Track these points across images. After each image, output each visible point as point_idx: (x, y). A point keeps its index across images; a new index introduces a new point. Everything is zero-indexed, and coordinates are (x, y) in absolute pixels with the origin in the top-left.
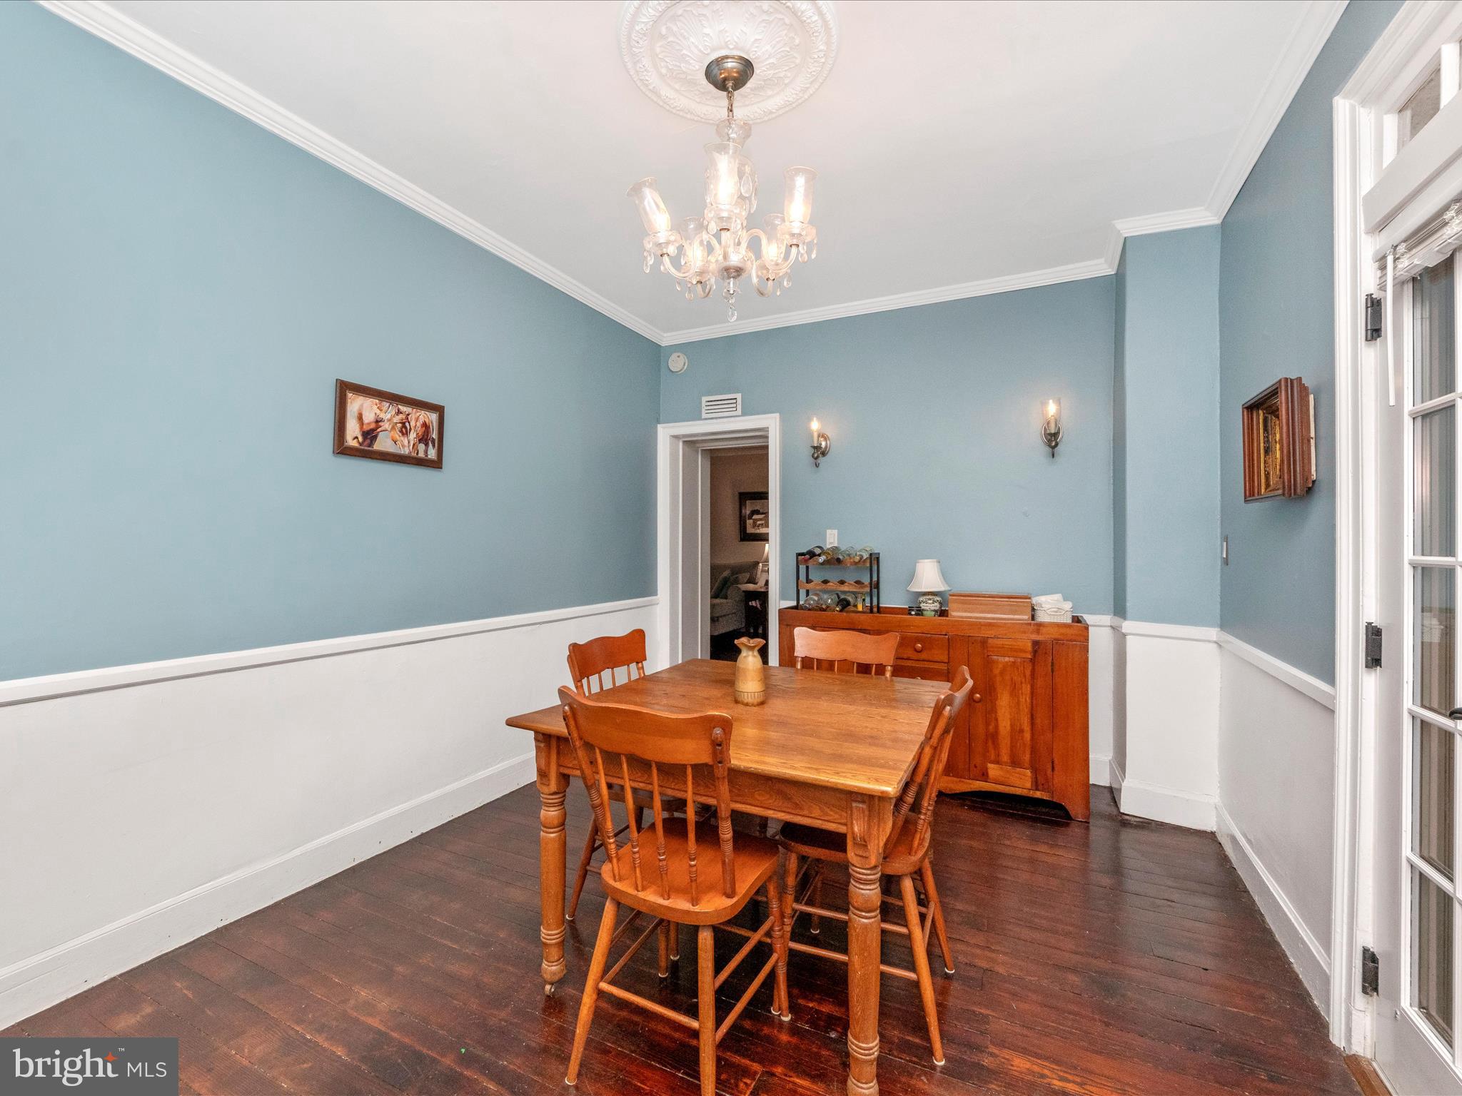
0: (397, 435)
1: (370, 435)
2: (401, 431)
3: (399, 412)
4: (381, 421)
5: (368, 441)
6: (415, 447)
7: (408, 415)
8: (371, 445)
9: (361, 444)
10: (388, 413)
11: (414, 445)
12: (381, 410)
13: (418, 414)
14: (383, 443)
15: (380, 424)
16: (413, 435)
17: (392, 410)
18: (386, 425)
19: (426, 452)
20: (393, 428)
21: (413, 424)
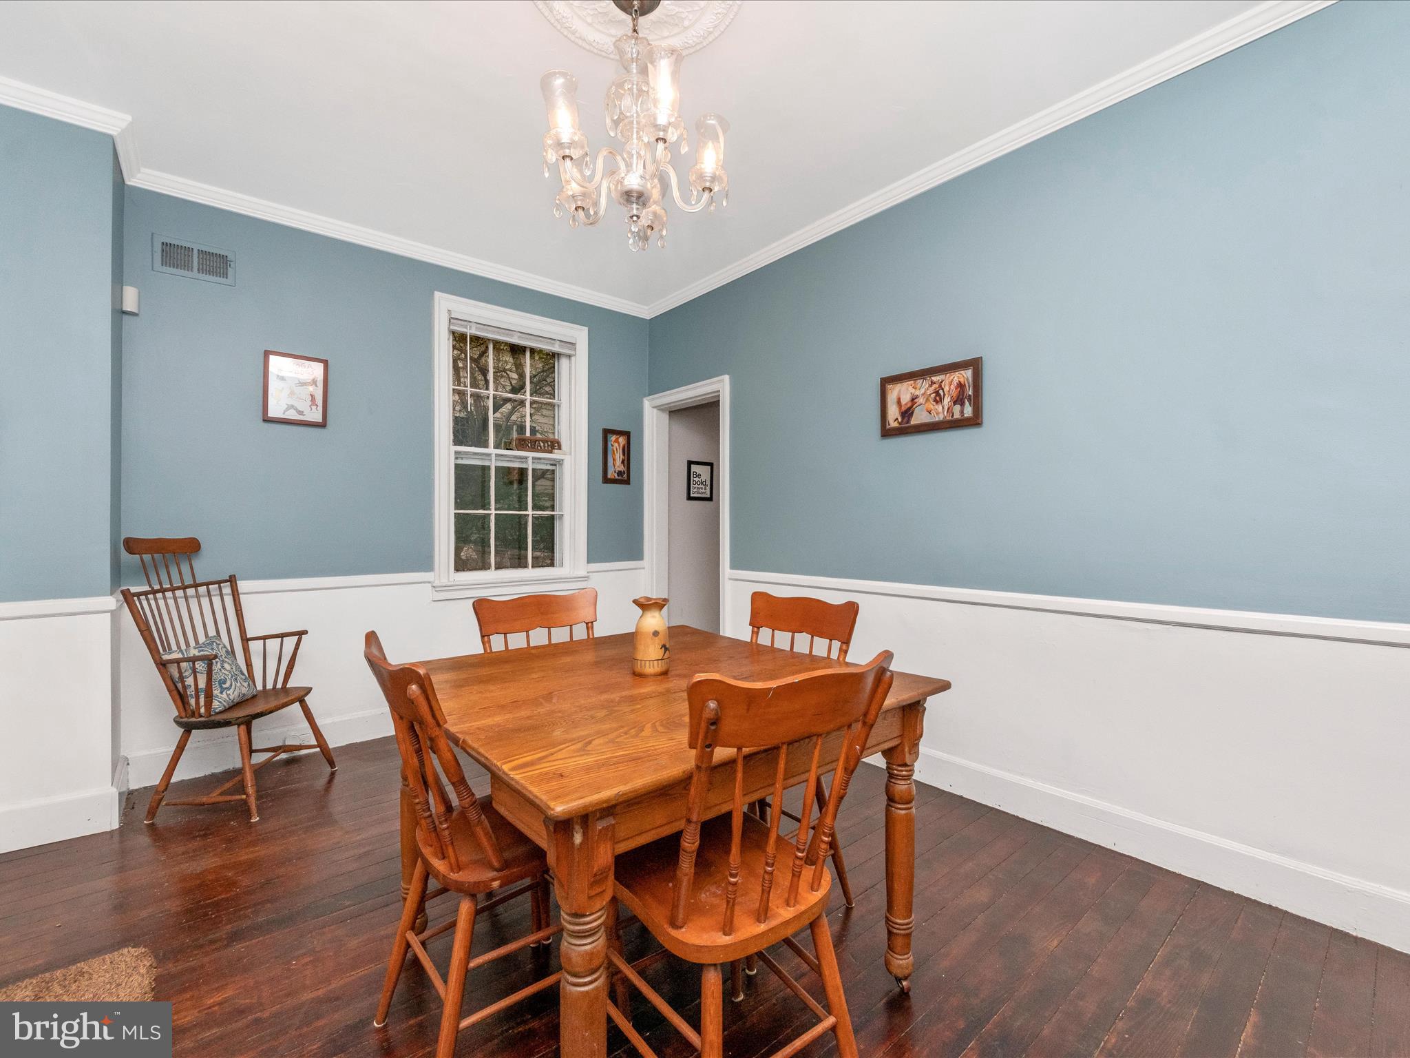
0: (931, 405)
1: (907, 413)
2: (935, 401)
3: (933, 383)
4: (916, 398)
5: (906, 419)
6: (950, 410)
7: (941, 382)
8: (908, 422)
9: (900, 423)
10: (922, 388)
11: (949, 409)
12: (916, 388)
13: (952, 377)
14: (920, 417)
15: (916, 400)
16: (947, 401)
17: (926, 384)
18: (921, 400)
19: (962, 412)
20: (927, 400)
21: (946, 389)
